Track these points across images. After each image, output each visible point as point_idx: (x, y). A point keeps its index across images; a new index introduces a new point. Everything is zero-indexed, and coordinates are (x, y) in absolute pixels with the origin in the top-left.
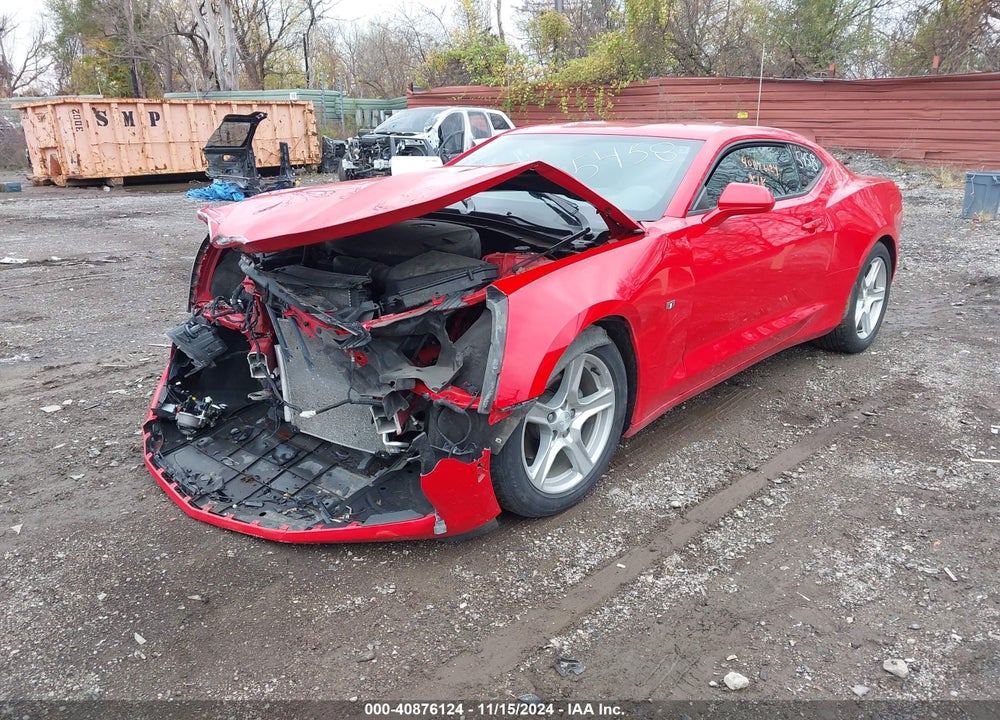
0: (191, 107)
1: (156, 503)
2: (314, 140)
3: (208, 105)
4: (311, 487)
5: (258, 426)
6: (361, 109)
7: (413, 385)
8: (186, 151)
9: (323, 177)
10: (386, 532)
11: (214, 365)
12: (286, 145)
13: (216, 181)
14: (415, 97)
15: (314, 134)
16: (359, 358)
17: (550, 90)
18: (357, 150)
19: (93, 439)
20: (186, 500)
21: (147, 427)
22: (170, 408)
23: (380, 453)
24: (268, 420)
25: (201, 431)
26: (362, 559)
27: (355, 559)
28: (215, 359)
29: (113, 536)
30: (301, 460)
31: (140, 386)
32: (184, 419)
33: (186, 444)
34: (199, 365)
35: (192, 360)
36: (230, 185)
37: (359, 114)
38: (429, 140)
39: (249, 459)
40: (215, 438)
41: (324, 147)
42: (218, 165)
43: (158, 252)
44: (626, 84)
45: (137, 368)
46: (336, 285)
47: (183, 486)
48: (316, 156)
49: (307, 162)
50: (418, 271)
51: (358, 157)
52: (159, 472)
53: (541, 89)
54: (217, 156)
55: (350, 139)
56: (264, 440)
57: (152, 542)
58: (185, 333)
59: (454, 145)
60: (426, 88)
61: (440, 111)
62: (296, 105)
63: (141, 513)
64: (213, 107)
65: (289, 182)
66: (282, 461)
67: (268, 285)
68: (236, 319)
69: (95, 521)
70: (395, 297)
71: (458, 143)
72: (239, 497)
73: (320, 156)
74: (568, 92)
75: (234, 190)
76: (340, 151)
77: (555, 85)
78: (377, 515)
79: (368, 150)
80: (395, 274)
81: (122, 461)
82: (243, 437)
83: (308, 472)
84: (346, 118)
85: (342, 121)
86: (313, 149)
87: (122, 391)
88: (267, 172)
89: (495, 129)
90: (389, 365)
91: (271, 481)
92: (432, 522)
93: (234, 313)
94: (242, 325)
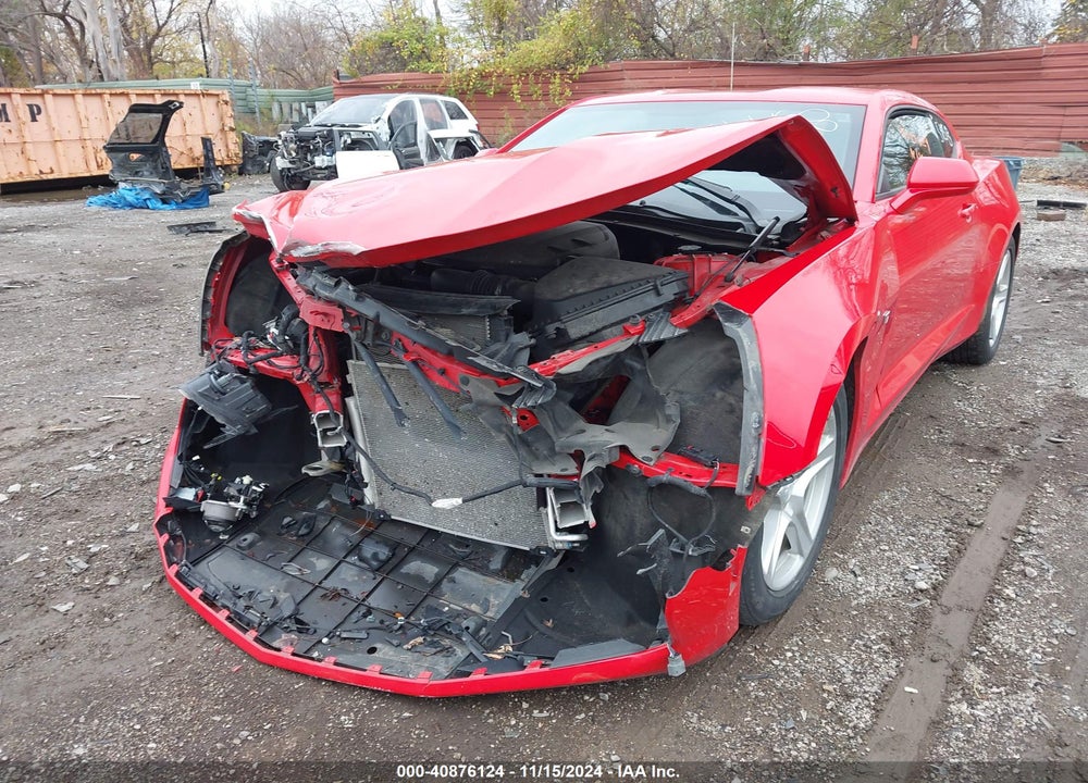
0: (79, 98)
1: (200, 644)
2: (232, 137)
3: (100, 95)
4: (431, 601)
5: (321, 512)
6: (278, 101)
7: (616, 456)
8: (76, 150)
9: (246, 179)
10: (588, 675)
11: (254, 430)
12: (209, 140)
13: (122, 185)
14: (343, 87)
15: (232, 129)
16: (524, 418)
17: (499, 76)
18: (292, 146)
19: (70, 543)
20: (250, 636)
21: (161, 525)
22: (188, 494)
23: (539, 548)
24: (334, 502)
25: (238, 525)
26: (545, 714)
27: (536, 713)
28: (256, 424)
29: (151, 707)
30: (403, 561)
31: (112, 457)
32: (214, 510)
33: (220, 545)
34: (231, 431)
35: (224, 426)
36: (142, 190)
37: (276, 107)
38: (378, 131)
39: (323, 564)
40: (262, 535)
41: (246, 145)
42: (122, 166)
43: (73, 272)
44: (585, 69)
45: (97, 430)
46: (465, 311)
47: (237, 613)
48: (236, 155)
49: (226, 163)
50: (580, 287)
51: (294, 154)
52: (196, 594)
53: (490, 75)
54: (123, 154)
55: (283, 133)
56: (338, 534)
57: (218, 713)
58: (212, 388)
59: (406, 138)
60: (355, 77)
61: (388, 99)
62: (208, 95)
63: (182, 662)
64: (107, 97)
65: (216, 185)
66: (375, 563)
67: (378, 316)
68: (283, 364)
69: (114, 682)
70: (557, 325)
71: (411, 135)
72: (325, 625)
73: (241, 155)
74: (520, 79)
75: (147, 196)
76: (268, 147)
77: (504, 70)
78: (569, 650)
79: (306, 145)
80: (545, 290)
81: (123, 577)
82: (303, 531)
83: (419, 579)
84: (262, 113)
85: (258, 115)
86: (232, 147)
87: (89, 466)
88: (186, 174)
89: (452, 118)
90: (563, 426)
91: (367, 596)
92: (663, 658)
93: (281, 355)
94: (297, 373)
